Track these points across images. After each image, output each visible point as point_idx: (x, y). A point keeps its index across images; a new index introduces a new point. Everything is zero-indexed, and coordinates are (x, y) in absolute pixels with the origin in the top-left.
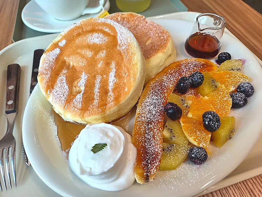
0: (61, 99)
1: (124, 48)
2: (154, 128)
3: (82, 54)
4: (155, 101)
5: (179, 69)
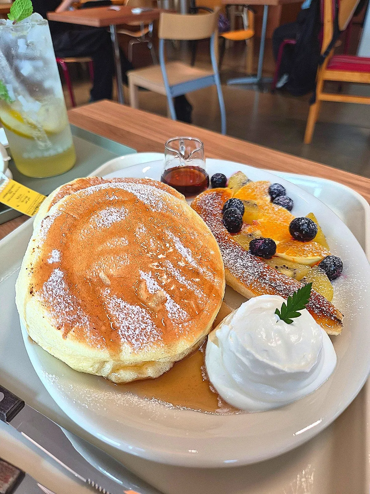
1: (161, 205)
3: (110, 250)
4: (233, 254)
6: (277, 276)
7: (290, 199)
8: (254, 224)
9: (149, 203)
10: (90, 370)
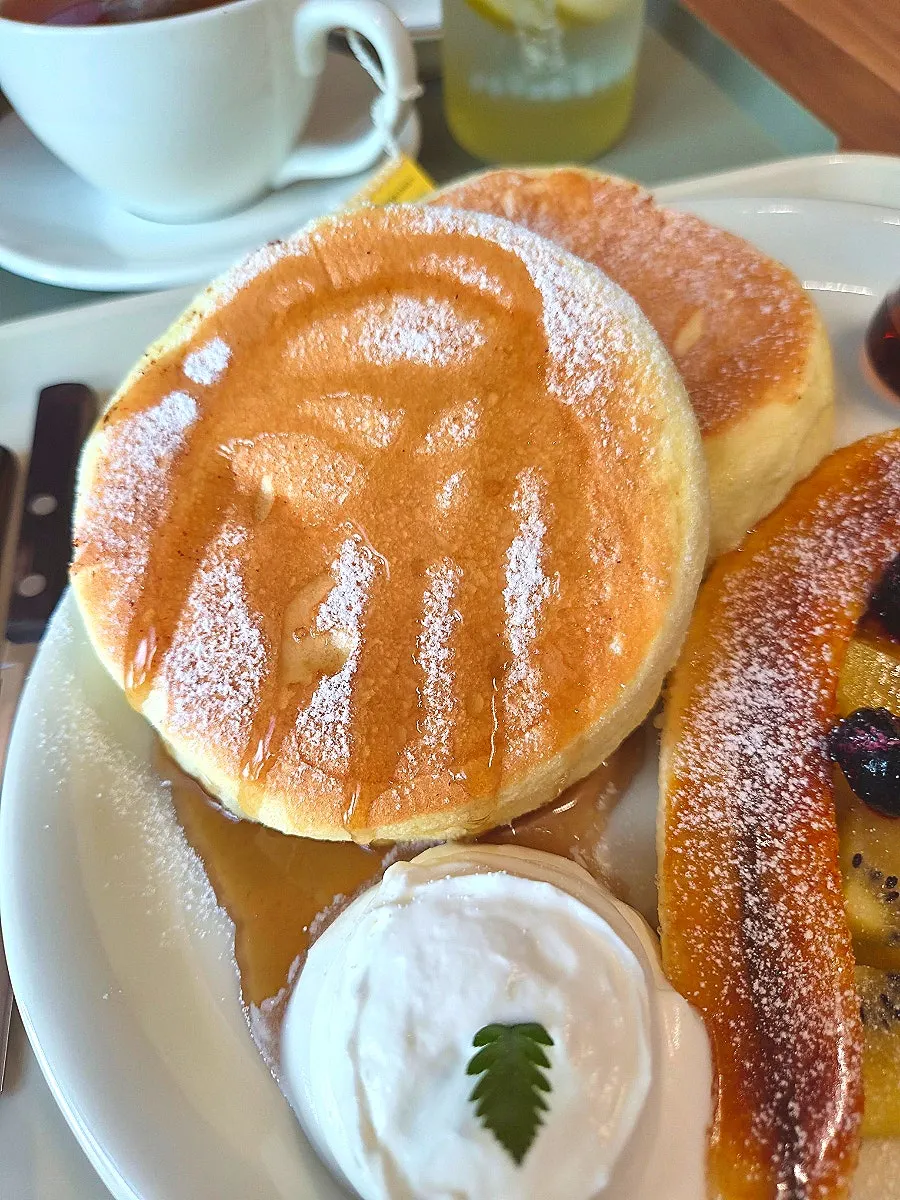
0: (218, 710)
1: (588, 385)
2: (794, 880)
3: (330, 430)
4: (765, 697)
5: (876, 492)
9: (561, 357)
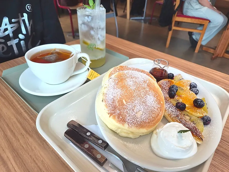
4: (169, 106)
6: (183, 118)
7: (198, 90)
8: (180, 96)
10: (114, 129)
